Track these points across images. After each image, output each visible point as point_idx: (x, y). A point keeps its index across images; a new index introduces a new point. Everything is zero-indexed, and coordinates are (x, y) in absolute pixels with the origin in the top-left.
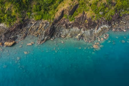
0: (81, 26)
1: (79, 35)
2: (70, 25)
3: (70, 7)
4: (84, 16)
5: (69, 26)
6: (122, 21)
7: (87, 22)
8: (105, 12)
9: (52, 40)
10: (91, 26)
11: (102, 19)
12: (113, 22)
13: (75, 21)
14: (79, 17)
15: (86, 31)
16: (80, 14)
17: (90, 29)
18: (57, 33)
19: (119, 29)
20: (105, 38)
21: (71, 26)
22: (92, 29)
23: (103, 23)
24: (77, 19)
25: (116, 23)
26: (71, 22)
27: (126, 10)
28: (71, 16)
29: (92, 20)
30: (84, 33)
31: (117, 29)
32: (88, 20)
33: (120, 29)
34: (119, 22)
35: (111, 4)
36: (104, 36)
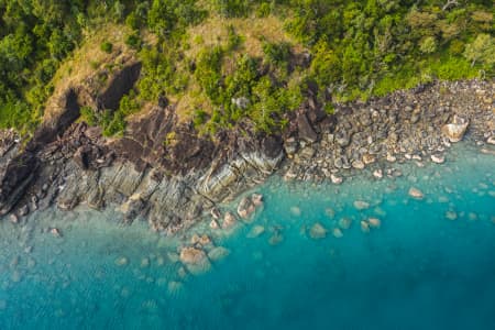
0: (145, 160)
1: (136, 196)
2: (102, 152)
3: (97, 77)
4: (163, 113)
5: (99, 158)
6: (331, 137)
7: (174, 142)
8: (254, 99)
9: (15, 220)
10: (187, 160)
11: (242, 125)
12: (292, 140)
13: (125, 133)
14: (142, 120)
15: (164, 182)
16: (148, 105)
17: (184, 175)
18: (45, 187)
19: (312, 172)
20: (242, 213)
21: (108, 155)
22: (191, 173)
23: (242, 146)
24: (136, 125)
25: (303, 144)
26: (109, 141)
27: (353, 84)
28: (112, 114)
29: (197, 133)
30: (157, 189)
31: (304, 171)
32: (178, 132)
33: (317, 171)
34: (318, 141)
35: (285, 64)
36: (242, 203)
